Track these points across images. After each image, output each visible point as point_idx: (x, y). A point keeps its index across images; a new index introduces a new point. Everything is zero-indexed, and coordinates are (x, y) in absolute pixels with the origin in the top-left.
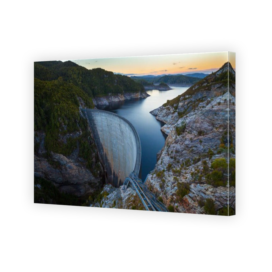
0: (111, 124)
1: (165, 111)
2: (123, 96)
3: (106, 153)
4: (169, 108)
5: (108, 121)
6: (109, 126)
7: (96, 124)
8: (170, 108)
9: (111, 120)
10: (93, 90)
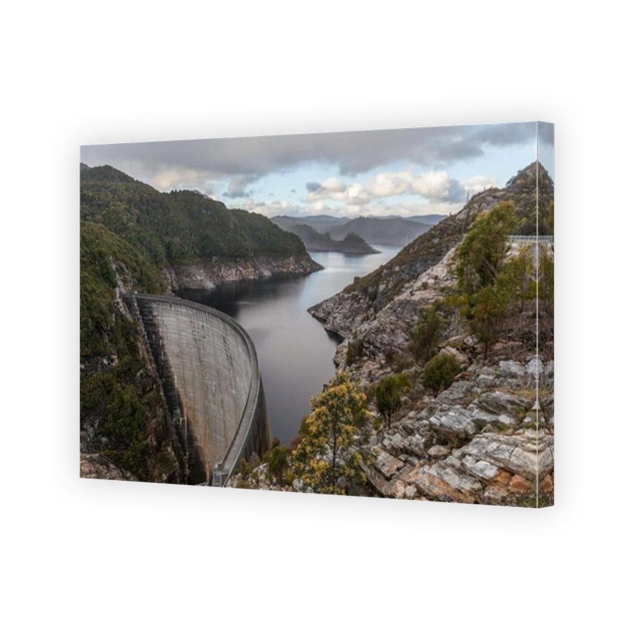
0: (204, 337)
1: (347, 305)
2: (250, 266)
3: (191, 419)
4: (357, 296)
5: (195, 327)
6: (198, 341)
7: (164, 335)
8: (360, 296)
9: (203, 326)
10: (168, 247)
